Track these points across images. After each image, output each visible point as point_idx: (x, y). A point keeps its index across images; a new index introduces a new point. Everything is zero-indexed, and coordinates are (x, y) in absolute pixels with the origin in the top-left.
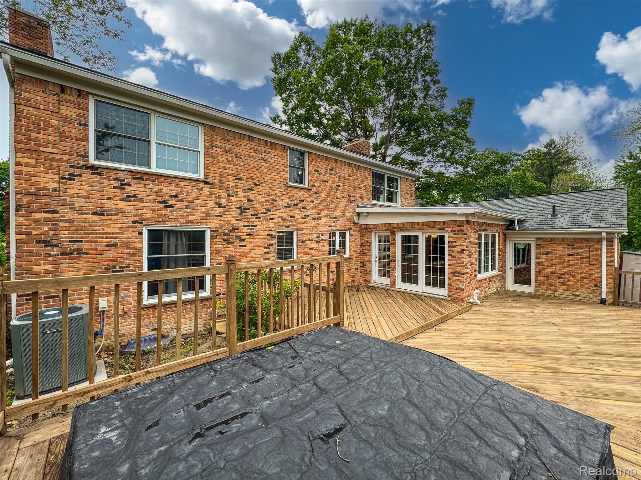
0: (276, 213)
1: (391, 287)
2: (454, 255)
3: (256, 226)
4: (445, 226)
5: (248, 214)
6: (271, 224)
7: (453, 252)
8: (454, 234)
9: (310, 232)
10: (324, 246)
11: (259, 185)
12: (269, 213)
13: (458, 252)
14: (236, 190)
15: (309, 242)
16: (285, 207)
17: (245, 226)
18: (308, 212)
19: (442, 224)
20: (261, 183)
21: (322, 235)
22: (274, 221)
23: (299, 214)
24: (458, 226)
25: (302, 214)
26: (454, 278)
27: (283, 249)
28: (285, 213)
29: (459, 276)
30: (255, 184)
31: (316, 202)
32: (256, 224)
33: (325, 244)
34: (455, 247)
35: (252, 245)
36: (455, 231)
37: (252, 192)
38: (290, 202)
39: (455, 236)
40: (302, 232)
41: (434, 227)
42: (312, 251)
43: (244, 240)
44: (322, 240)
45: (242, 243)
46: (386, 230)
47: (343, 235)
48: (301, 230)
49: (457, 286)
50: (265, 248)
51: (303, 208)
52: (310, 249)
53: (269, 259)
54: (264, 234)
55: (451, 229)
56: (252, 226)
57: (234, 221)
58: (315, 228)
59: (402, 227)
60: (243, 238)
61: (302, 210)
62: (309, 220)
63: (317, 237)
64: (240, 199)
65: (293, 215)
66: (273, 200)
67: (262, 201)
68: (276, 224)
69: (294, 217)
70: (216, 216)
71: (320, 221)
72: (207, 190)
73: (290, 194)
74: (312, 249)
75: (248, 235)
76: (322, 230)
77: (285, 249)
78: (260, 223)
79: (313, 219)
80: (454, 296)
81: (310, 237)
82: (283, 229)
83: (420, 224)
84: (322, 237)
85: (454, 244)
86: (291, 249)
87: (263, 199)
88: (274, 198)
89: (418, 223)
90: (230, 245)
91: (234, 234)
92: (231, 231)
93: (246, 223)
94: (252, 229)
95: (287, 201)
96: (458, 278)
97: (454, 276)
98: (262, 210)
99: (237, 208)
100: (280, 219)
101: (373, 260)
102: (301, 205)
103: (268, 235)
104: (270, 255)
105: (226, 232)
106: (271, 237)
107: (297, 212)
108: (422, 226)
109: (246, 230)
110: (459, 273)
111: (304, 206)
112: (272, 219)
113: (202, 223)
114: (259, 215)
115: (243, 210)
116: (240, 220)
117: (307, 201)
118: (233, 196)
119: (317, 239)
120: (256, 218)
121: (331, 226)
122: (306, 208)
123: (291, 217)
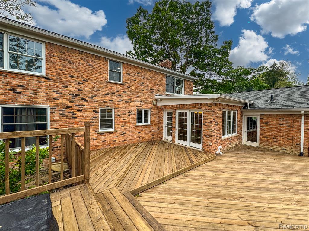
0: (99, 98)
1: (172, 142)
2: (206, 124)
3: (85, 106)
4: (201, 106)
5: (79, 98)
6: (96, 104)
7: (206, 123)
8: (207, 111)
9: (124, 110)
10: (133, 118)
11: (87, 81)
12: (94, 98)
13: (209, 123)
14: (69, 83)
15: (122, 115)
16: (106, 94)
17: (76, 105)
18: (122, 98)
19: (200, 105)
20: (88, 80)
21: (132, 112)
22: (98, 103)
23: (115, 99)
24: (209, 106)
25: (118, 99)
26: (206, 138)
27: (106, 119)
28: (106, 98)
29: (209, 138)
30: (84, 80)
31: (128, 92)
32: (84, 104)
33: (134, 117)
34: (207, 119)
35: (82, 117)
36: (207, 110)
37: (81, 85)
38: (109, 92)
39: (207, 113)
40: (118, 110)
41: (195, 107)
42: (125, 121)
43: (75, 114)
44: (132, 114)
45: (74, 116)
46: (170, 109)
47: (146, 112)
48: (117, 109)
49: (208, 143)
50: (91, 119)
51: (118, 96)
52: (123, 120)
53: (94, 125)
54: (90, 111)
55: (204, 108)
56: (81, 106)
57: (68, 103)
58: (127, 108)
59: (179, 107)
60: (75, 113)
61: (118, 97)
62: (122, 103)
63: (128, 113)
64: (72, 88)
65: (111, 99)
66: (97, 90)
67: (89, 91)
68: (99, 105)
69: (112, 101)
70: (54, 99)
71: (130, 103)
72: (47, 83)
73: (109, 87)
74: (125, 119)
75: (78, 111)
76: (132, 109)
77: (107, 119)
78: (88, 104)
79: (126, 102)
80: (206, 150)
81: (124, 113)
82: (104, 108)
83: (188, 105)
84: (132, 113)
85: (206, 118)
86: (111, 119)
87: (90, 89)
88: (97, 89)
89: (187, 105)
90: (65, 117)
91: (68, 111)
92: (65, 109)
93: (77, 104)
94: (81, 108)
95: (107, 91)
96: (208, 139)
97: (206, 137)
98: (89, 96)
99: (70, 95)
100: (102, 102)
101: (164, 126)
102: (117, 94)
103: (93, 111)
104: (95, 123)
105: (62, 109)
106: (95, 113)
107: (114, 98)
108: (189, 107)
109: (77, 108)
110: (209, 136)
111: (119, 94)
112: (97, 102)
113: (43, 104)
114: (87, 99)
115: (75, 96)
116: (73, 102)
117: (122, 91)
118: (67, 87)
119: (129, 114)
120: (84, 101)
121: (138, 107)
122: (120, 96)
123: (110, 101)
